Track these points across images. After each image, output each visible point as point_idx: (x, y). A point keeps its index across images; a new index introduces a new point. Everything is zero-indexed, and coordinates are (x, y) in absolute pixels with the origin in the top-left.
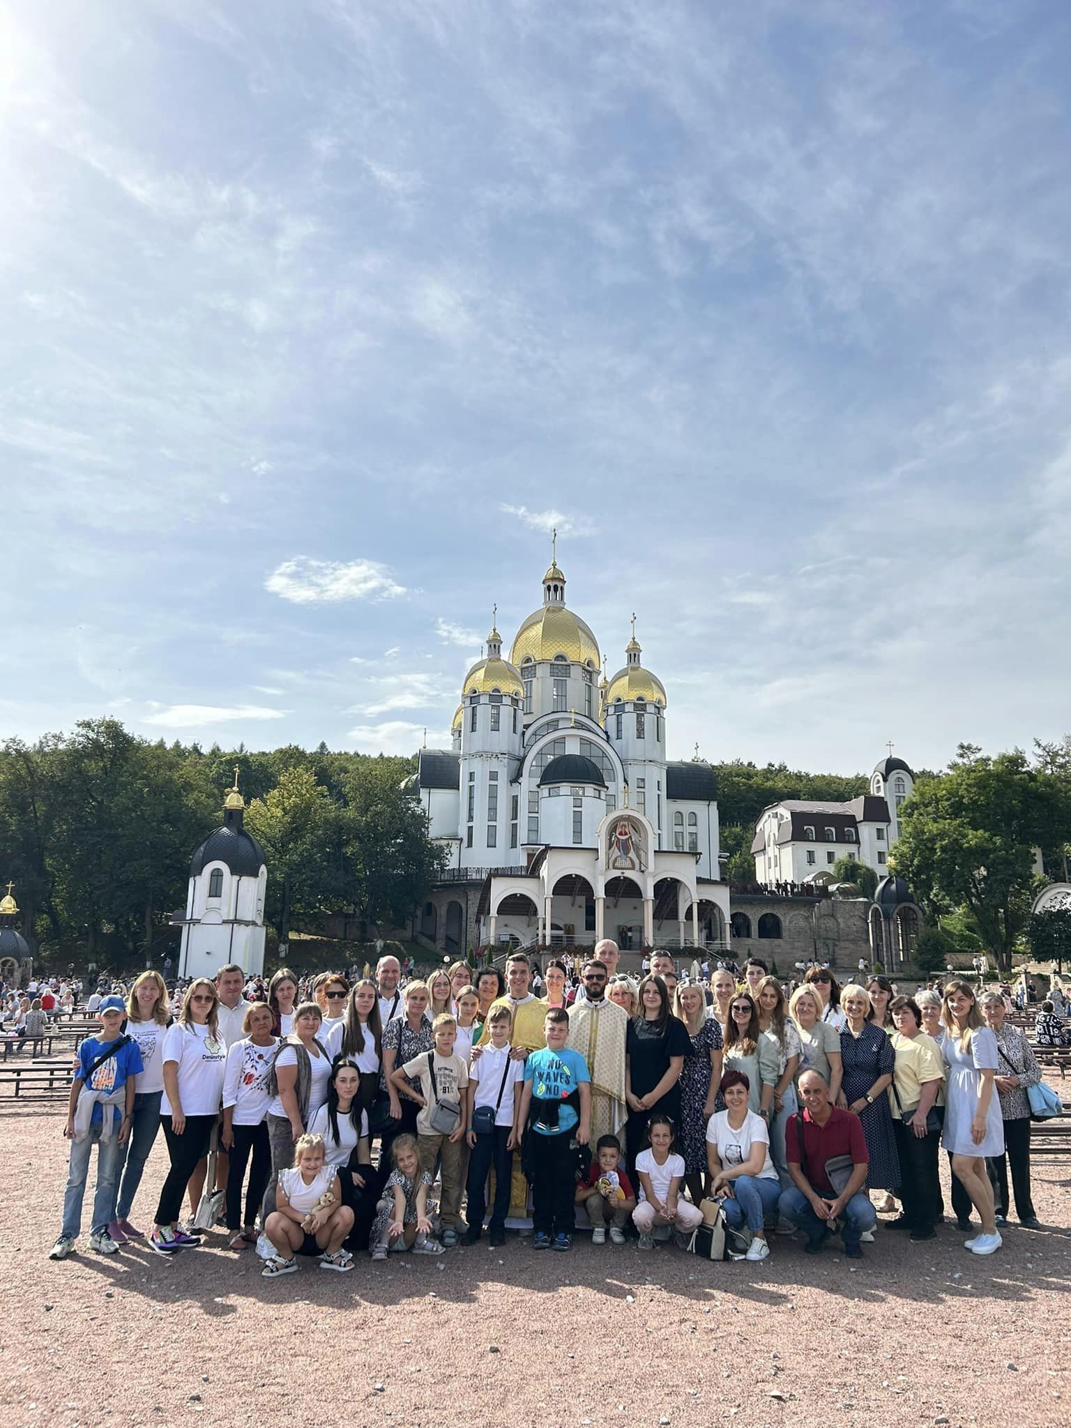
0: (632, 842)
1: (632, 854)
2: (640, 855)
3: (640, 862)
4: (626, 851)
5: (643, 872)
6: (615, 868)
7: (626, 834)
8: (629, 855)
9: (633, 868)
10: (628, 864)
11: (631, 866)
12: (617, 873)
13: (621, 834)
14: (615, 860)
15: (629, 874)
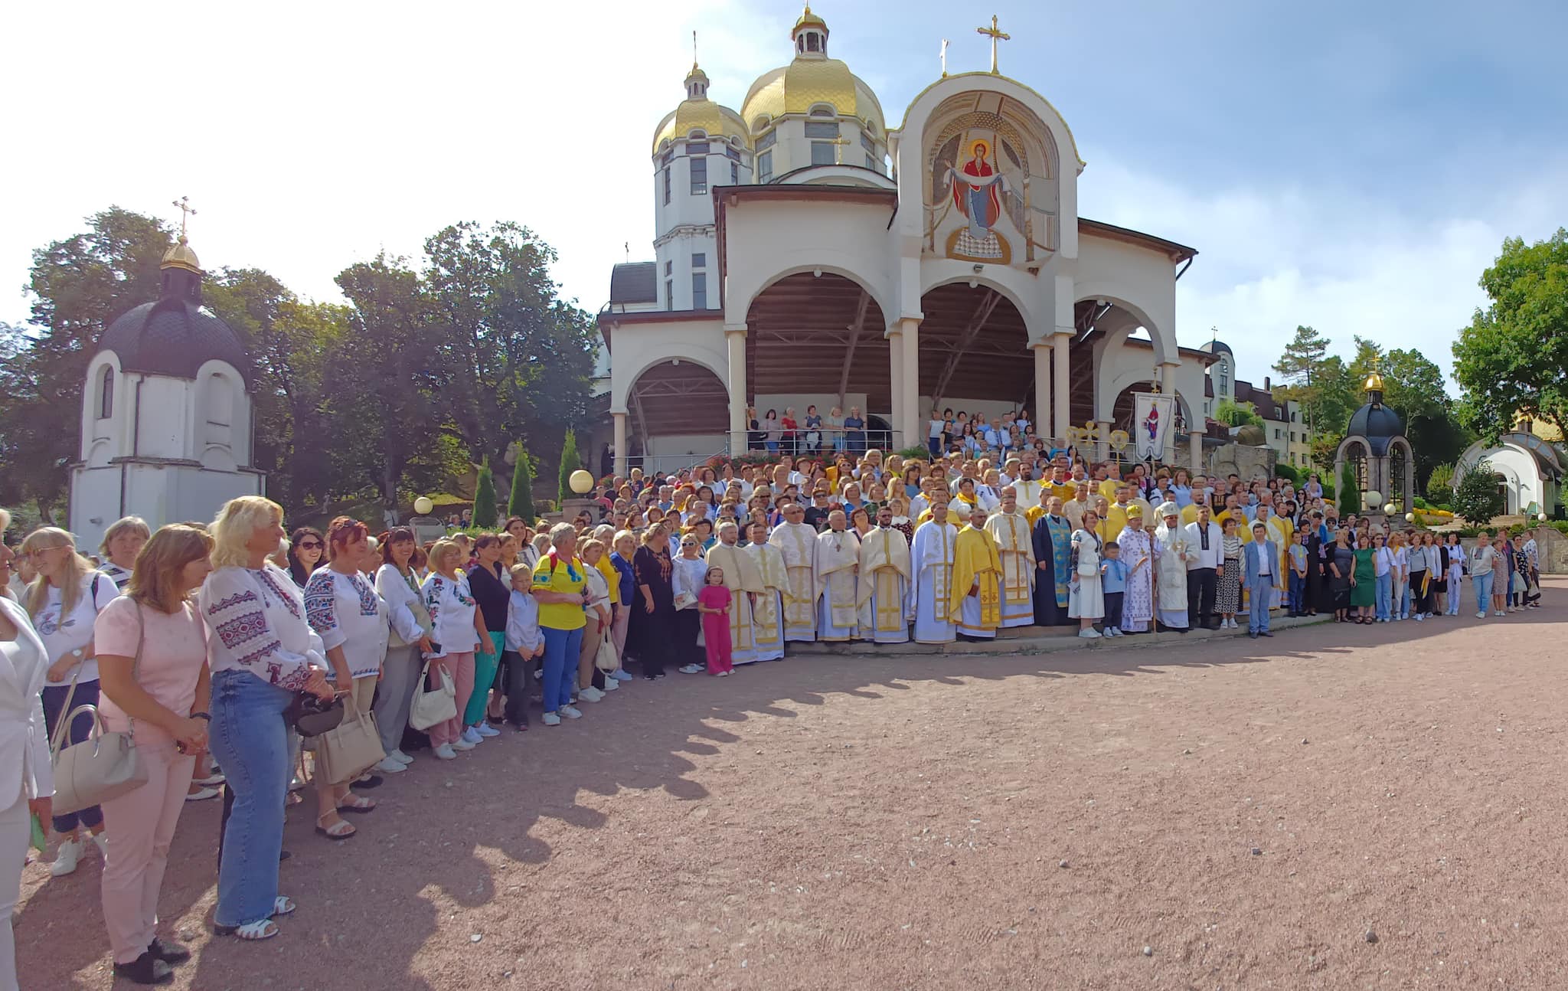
0: (1004, 194)
1: (1004, 224)
2: (1028, 224)
3: (1030, 243)
4: (988, 217)
5: (1034, 271)
6: (951, 254)
7: (986, 171)
8: (996, 226)
9: (1006, 259)
10: (993, 249)
11: (998, 255)
12: (958, 271)
13: (971, 169)
14: (955, 236)
15: (997, 276)
